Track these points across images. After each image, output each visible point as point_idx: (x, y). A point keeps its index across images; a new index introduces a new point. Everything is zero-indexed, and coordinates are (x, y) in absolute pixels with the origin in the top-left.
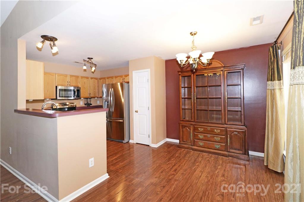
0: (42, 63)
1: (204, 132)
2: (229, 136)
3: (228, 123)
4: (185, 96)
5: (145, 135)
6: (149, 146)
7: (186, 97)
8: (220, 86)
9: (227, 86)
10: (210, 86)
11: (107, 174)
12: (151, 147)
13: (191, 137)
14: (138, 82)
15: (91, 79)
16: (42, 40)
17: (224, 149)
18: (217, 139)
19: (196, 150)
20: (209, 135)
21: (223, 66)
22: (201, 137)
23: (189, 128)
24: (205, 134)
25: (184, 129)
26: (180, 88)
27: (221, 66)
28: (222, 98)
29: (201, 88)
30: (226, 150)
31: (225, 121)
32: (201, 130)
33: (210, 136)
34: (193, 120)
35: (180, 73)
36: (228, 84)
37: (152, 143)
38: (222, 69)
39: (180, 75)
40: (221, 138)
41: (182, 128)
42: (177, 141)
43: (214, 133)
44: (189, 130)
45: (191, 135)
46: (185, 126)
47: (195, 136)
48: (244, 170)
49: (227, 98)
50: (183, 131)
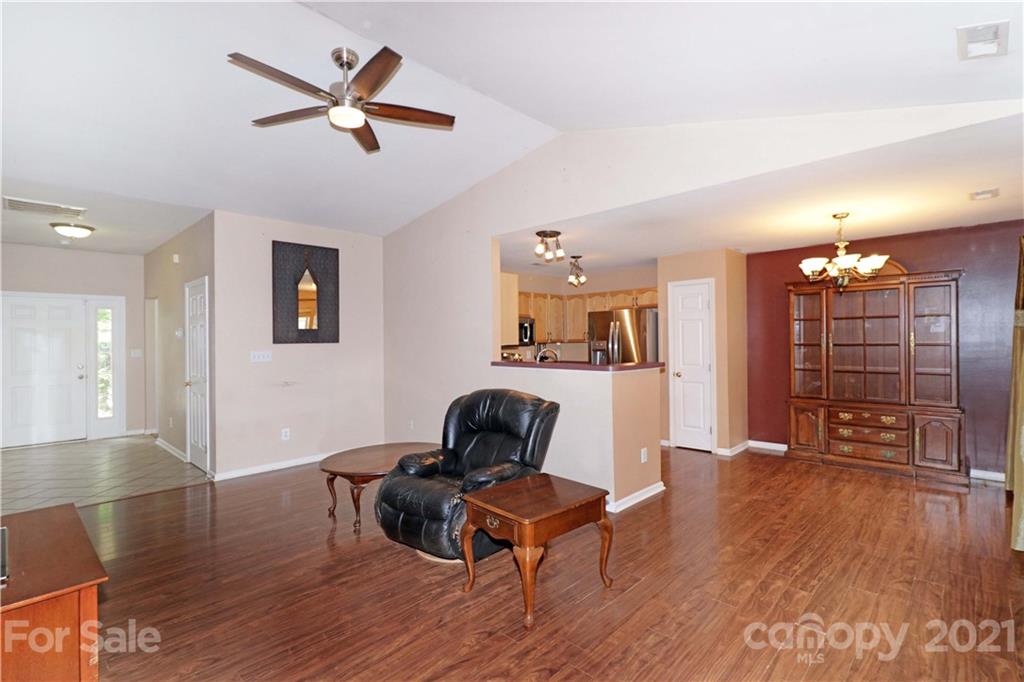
0: (511, 276)
1: (853, 422)
2: (917, 430)
3: (916, 403)
4: (800, 340)
5: (699, 427)
6: (710, 452)
7: (802, 342)
8: (898, 317)
9: (916, 316)
10: (869, 318)
11: (662, 483)
12: (716, 455)
13: (820, 434)
14: (682, 308)
15: (552, 298)
16: (540, 238)
17: (906, 462)
18: (890, 436)
19: (832, 463)
20: (866, 429)
21: (906, 272)
22: (845, 432)
23: (813, 414)
24: (856, 428)
25: (802, 417)
26: (791, 321)
27: (900, 272)
28: (902, 344)
29: (844, 321)
30: (911, 461)
31: (909, 398)
32: (846, 416)
33: (869, 431)
34: (825, 396)
35: (791, 288)
36: (918, 313)
37: (719, 447)
38: (903, 279)
39: (790, 291)
40: (897, 435)
41: (796, 414)
42: (783, 448)
43: (879, 425)
44: (814, 417)
45: (820, 429)
46: (803, 411)
47: (831, 432)
48: (956, 509)
49: (915, 346)
50: (797, 421)
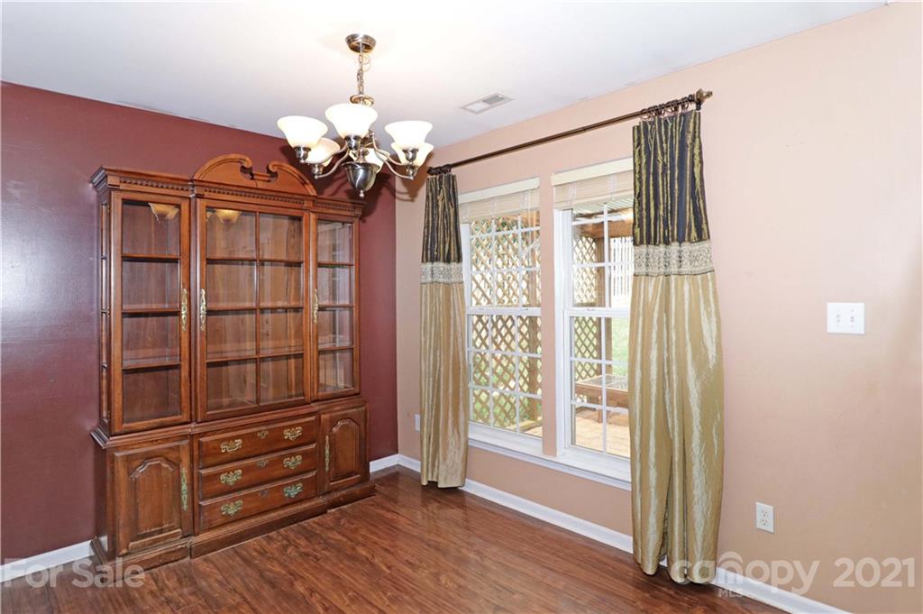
1: (242, 453)
2: (327, 438)
8: (300, 264)
9: (319, 264)
13: (184, 497)
17: (314, 493)
18: (293, 462)
20: (262, 458)
22: (231, 478)
23: (169, 460)
24: (246, 462)
27: (306, 192)
31: (313, 390)
32: (231, 447)
33: (267, 462)
38: (308, 204)
40: (304, 454)
41: (130, 471)
43: (283, 445)
44: (171, 466)
45: (184, 488)
46: (146, 459)
47: (202, 483)
49: (318, 310)
